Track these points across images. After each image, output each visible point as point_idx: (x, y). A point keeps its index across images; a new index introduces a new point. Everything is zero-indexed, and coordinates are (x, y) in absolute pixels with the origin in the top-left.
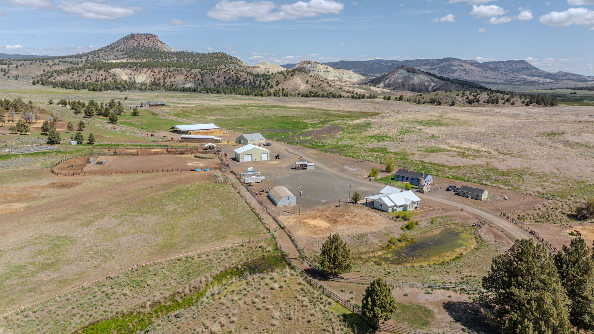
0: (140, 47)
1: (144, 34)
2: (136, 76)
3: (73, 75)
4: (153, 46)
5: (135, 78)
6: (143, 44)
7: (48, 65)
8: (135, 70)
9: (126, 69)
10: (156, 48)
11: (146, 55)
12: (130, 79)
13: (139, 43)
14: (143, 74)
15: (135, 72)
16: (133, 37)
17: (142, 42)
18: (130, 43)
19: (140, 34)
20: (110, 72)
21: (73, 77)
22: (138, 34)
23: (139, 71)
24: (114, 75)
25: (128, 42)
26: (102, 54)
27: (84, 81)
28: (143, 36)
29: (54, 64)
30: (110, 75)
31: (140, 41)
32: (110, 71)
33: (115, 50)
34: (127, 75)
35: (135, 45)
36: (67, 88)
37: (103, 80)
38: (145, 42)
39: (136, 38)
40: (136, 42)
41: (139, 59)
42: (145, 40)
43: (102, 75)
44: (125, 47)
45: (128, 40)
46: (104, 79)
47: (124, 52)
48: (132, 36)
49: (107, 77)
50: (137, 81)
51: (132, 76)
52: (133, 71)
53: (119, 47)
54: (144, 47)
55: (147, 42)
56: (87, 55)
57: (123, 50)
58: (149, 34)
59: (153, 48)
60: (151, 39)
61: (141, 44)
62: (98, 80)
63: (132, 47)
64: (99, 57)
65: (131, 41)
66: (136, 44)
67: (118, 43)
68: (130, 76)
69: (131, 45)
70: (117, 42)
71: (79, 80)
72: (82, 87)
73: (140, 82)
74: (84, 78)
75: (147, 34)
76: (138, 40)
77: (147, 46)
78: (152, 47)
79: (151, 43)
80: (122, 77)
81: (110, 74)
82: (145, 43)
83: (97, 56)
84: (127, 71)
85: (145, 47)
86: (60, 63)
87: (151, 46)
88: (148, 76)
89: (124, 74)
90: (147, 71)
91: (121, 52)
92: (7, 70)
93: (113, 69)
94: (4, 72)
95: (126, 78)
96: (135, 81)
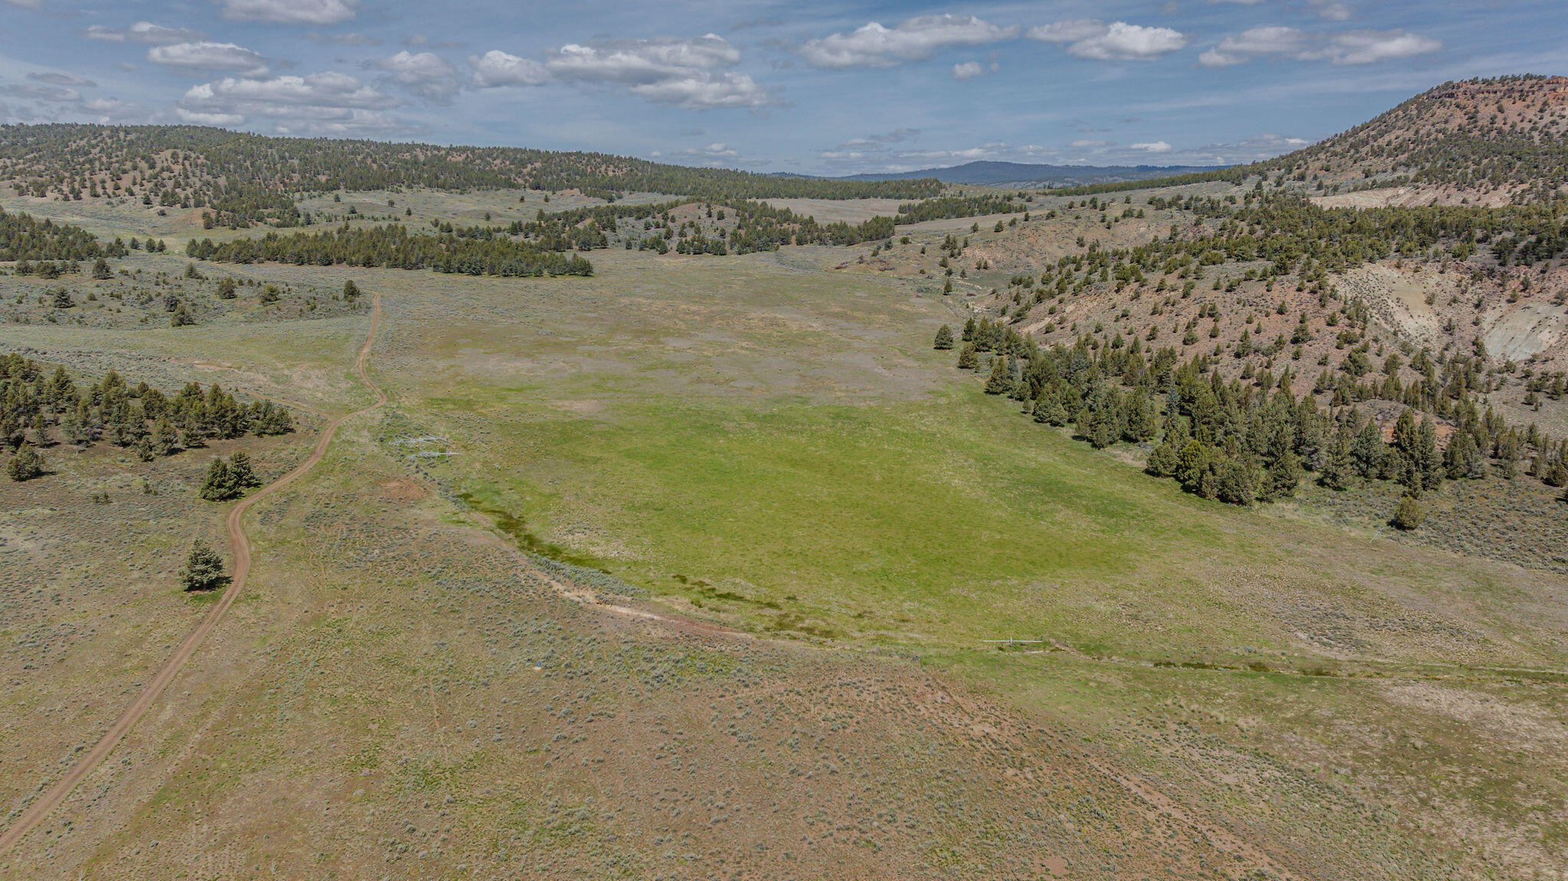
0: (1476, 133)
1: (1503, 80)
2: (1489, 316)
3: (1137, 296)
4: (1540, 125)
5: (1485, 325)
6: (1493, 120)
7: (1103, 221)
8: (1491, 273)
9: (1431, 268)
10: (1553, 130)
11: (1510, 166)
12: (1449, 329)
13: (1473, 118)
14: (1541, 306)
15: (1489, 284)
16: (1451, 96)
17: (1486, 111)
18: (1432, 120)
19: (1484, 82)
20: (1333, 295)
21: (1134, 308)
22: (1474, 82)
23: (1514, 284)
24: (1357, 313)
25: (1426, 117)
26: (1318, 164)
27: (1175, 343)
28: (1497, 86)
29: (1124, 216)
30: (1328, 311)
31: (1481, 107)
32: (1332, 279)
33: (1367, 148)
34: (1430, 303)
35: (1452, 127)
37: (1280, 344)
38: (1501, 110)
39: (1462, 100)
40: (1459, 113)
41: (1472, 185)
42: (1506, 103)
43: (1281, 312)
44: (1410, 134)
45: (1428, 108)
46: (1288, 337)
47: (1403, 158)
48: (1448, 92)
49: (1311, 327)
50: (1495, 348)
51: (1464, 314)
52: (1476, 278)
53: (1387, 138)
54: (1493, 134)
55: (1513, 109)
56: (1261, 170)
57: (1400, 148)
58: (1528, 77)
59: (1535, 134)
60: (1529, 101)
61: (1483, 121)
62: (1254, 340)
63: (1441, 136)
64: (1302, 178)
65: (1441, 112)
66: (1459, 119)
67: (1384, 123)
68: (1449, 313)
69: (1438, 126)
70: (1382, 119)
71: (1152, 337)
72: (1119, 425)
73: (1519, 355)
74: (1183, 321)
75: (1515, 79)
76: (1471, 103)
77: (1507, 128)
78: (1533, 129)
79: (1530, 114)
80: (1400, 316)
81: (1333, 307)
82: (1500, 116)
83: (1296, 173)
85: (1500, 132)
86: (1150, 211)
87: (1528, 126)
89: (1415, 297)
91: (1389, 156)
92: (960, 244)
93: (1355, 264)
94: (947, 252)
95: (1423, 322)
96: (1478, 347)
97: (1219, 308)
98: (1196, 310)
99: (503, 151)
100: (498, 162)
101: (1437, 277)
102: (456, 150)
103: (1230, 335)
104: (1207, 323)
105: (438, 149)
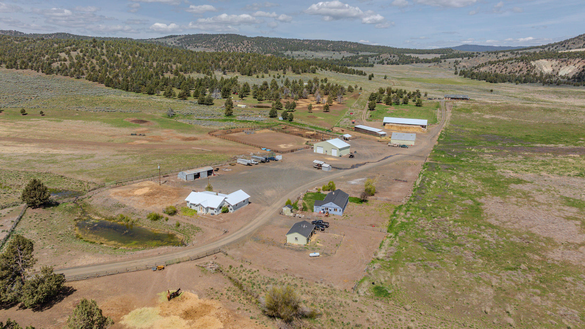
2: (562, 68)
3: (494, 66)
5: (560, 70)
8: (565, 61)
9: (554, 60)
12: (553, 71)
14: (571, 66)
15: (564, 63)
20: (531, 64)
21: (493, 68)
23: (569, 63)
24: (534, 67)
26: (571, 43)
32: (531, 62)
34: (552, 66)
36: (472, 79)
37: (516, 71)
43: (519, 67)
46: (518, 70)
49: (523, 69)
50: (560, 74)
51: (558, 67)
52: (562, 62)
62: (513, 71)
68: (555, 68)
71: (495, 72)
73: (563, 75)
74: (501, 69)
80: (544, 68)
81: (529, 66)
84: (554, 62)
88: (576, 68)
89: (549, 66)
90: (579, 62)
92: (459, 62)
93: (538, 59)
94: (456, 64)
95: (549, 70)
96: (557, 73)
97: (508, 67)
98: (504, 67)
99: (319, 41)
100: (319, 44)
101: (555, 62)
102: (306, 40)
103: (509, 70)
104: (505, 69)
105: (300, 40)
